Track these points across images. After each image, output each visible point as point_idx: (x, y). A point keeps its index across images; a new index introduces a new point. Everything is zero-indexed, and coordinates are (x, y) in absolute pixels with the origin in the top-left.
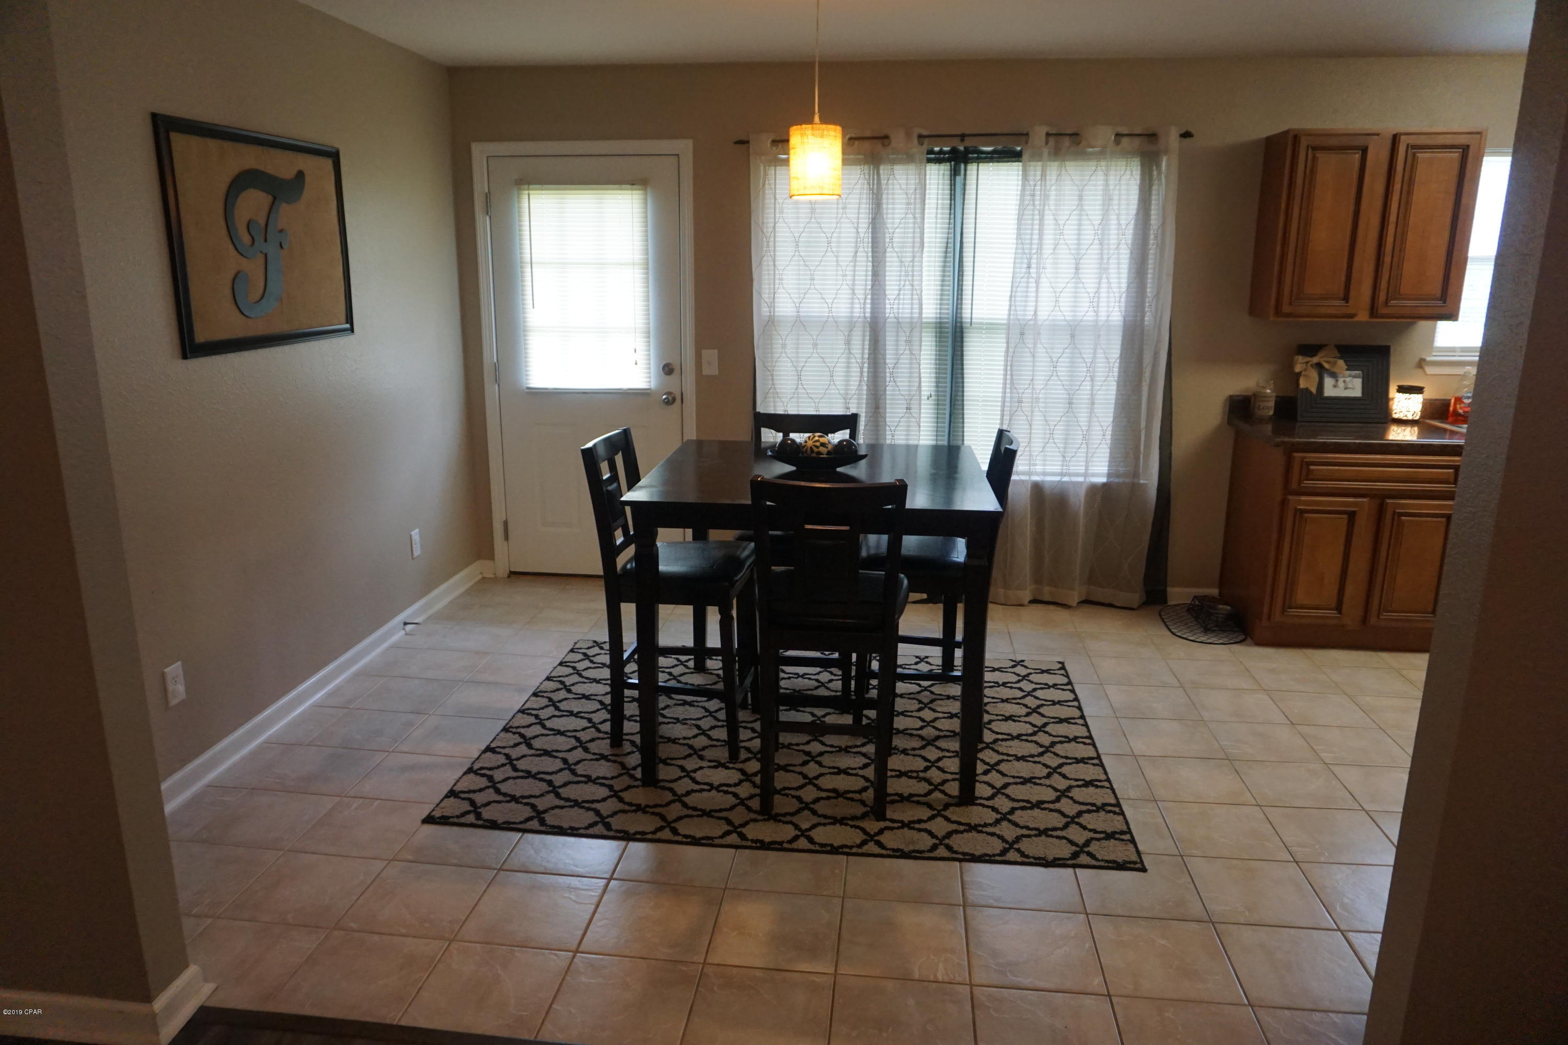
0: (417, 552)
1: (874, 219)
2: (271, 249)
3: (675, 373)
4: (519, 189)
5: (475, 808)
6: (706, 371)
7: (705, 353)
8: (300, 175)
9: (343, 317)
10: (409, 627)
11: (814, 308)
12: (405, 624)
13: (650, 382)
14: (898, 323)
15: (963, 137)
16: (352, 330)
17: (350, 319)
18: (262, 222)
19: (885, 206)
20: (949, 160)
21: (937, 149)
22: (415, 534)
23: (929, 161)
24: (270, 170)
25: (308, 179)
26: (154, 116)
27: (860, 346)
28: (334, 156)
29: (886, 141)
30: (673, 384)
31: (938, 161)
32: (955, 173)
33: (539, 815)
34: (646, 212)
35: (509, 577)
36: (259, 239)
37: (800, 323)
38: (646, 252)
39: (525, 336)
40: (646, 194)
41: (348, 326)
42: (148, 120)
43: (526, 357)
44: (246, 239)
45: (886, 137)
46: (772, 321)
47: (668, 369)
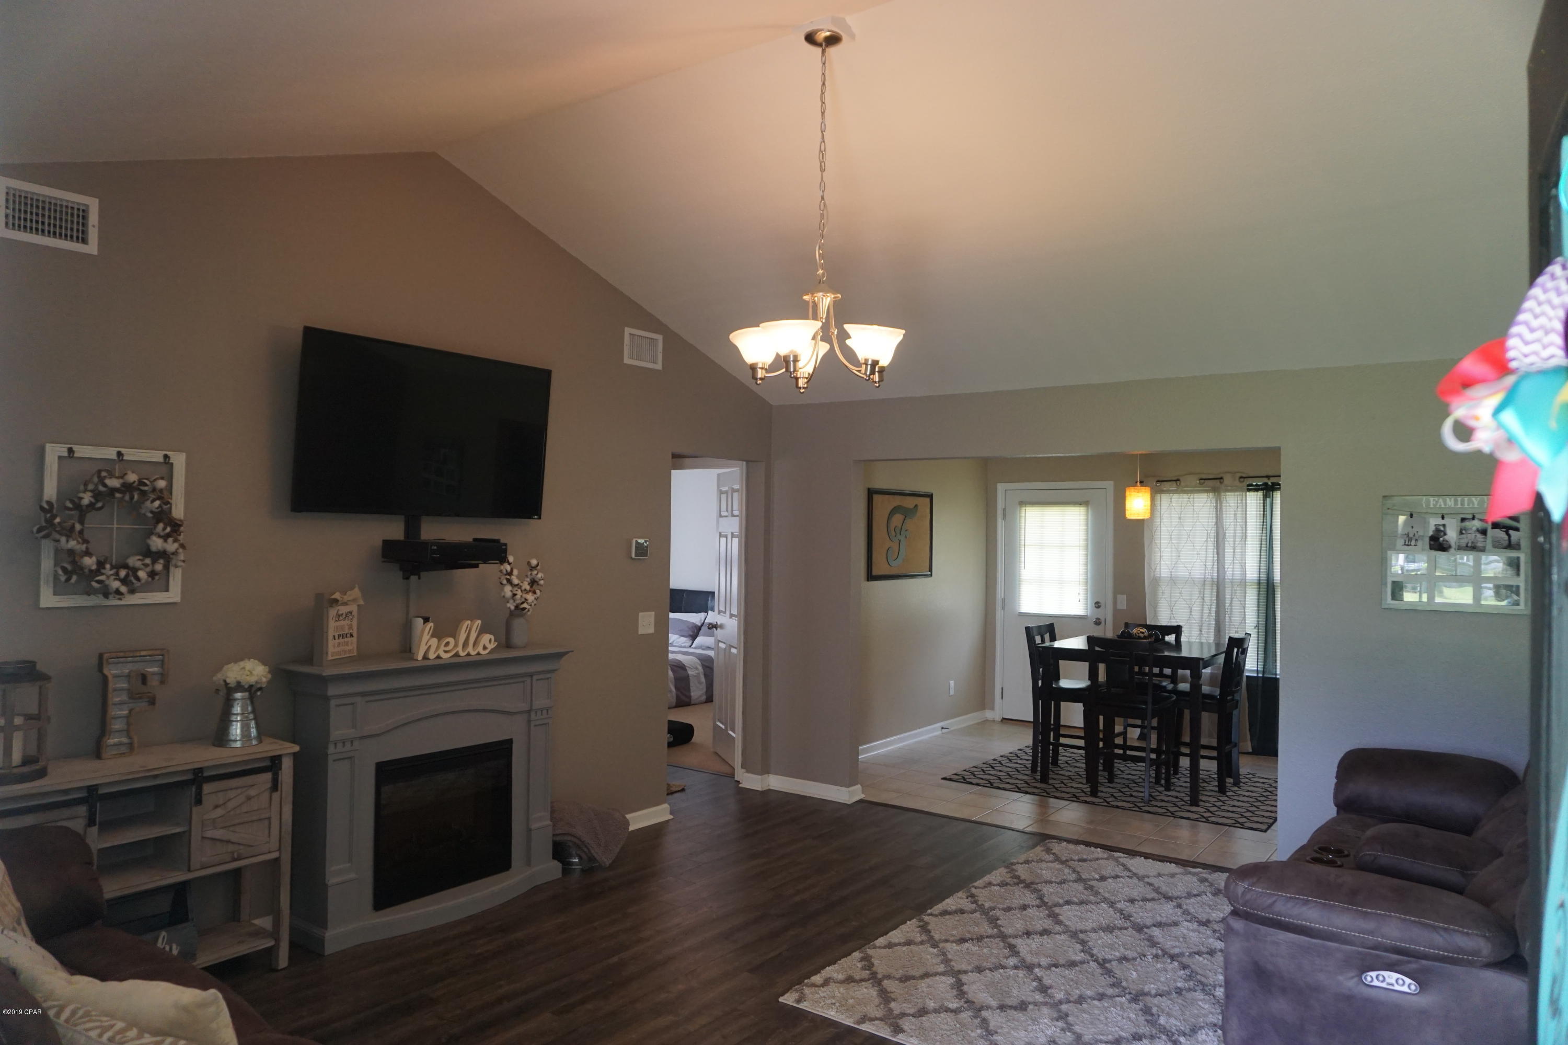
0: (952, 693)
1: (1216, 522)
2: (902, 538)
3: (1101, 608)
4: (1021, 507)
5: (964, 778)
6: (1119, 607)
7: (1119, 596)
8: (916, 506)
9: (928, 570)
10: (944, 731)
11: (1182, 572)
12: (942, 728)
13: (1087, 612)
14: (1232, 582)
15: (1268, 477)
16: (931, 575)
17: (931, 570)
18: (900, 526)
19: (1224, 515)
20: (1262, 490)
21: (1254, 483)
22: (952, 683)
23: (1249, 490)
24: (905, 505)
25: (919, 507)
26: (869, 489)
27: (1210, 596)
28: (930, 496)
29: (1222, 480)
30: (1100, 614)
31: (1257, 490)
32: (1265, 497)
33: (991, 784)
34: (1087, 517)
35: (1002, 721)
36: (898, 534)
37: (1173, 581)
38: (1087, 540)
39: (1019, 584)
40: (1088, 510)
41: (930, 573)
42: (866, 492)
43: (1019, 596)
44: (893, 533)
45: (1221, 478)
46: (1156, 581)
47: (1097, 605)
